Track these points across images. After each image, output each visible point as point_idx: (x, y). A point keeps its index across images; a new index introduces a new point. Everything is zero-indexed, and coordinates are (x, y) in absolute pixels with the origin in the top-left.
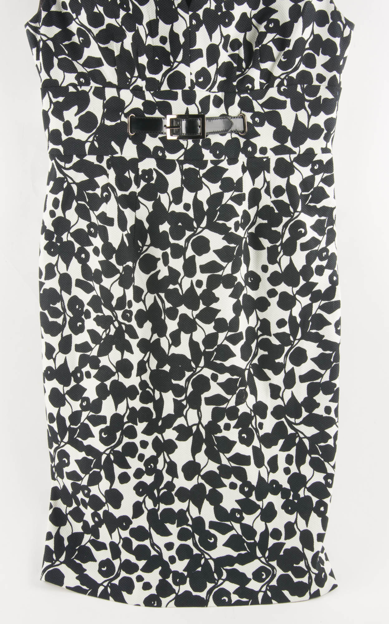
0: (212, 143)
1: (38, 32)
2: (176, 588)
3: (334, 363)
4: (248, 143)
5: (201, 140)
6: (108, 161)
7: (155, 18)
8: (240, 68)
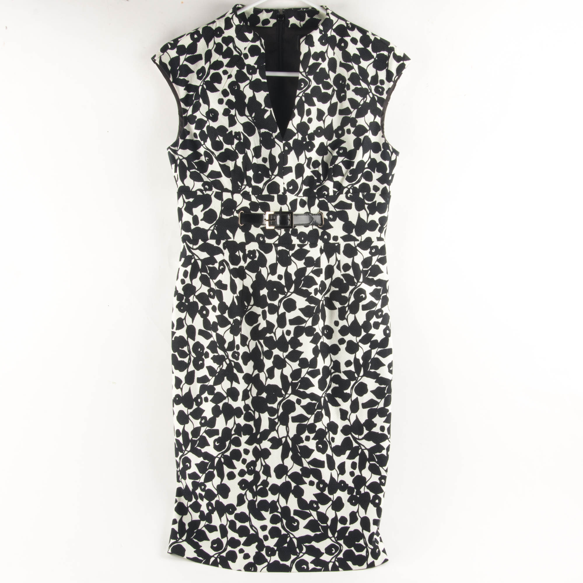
0: (299, 232)
1: (177, 154)
2: (268, 558)
3: (387, 394)
4: (324, 233)
5: (291, 229)
6: (224, 244)
7: (259, 145)
8: (319, 180)
